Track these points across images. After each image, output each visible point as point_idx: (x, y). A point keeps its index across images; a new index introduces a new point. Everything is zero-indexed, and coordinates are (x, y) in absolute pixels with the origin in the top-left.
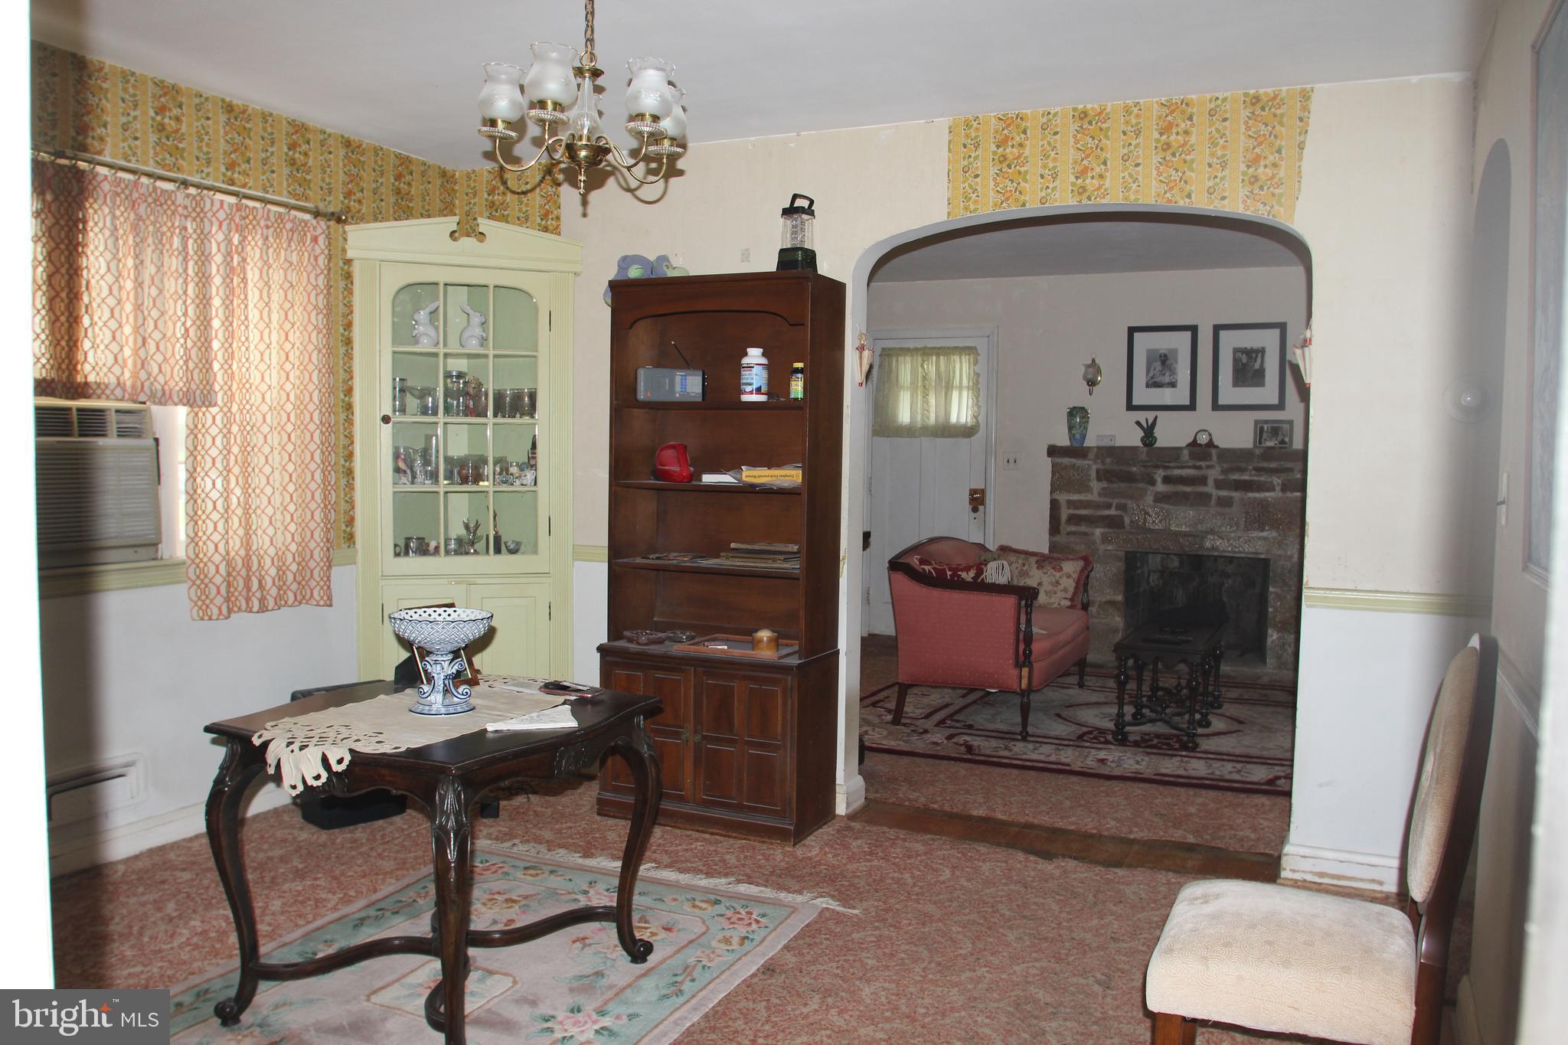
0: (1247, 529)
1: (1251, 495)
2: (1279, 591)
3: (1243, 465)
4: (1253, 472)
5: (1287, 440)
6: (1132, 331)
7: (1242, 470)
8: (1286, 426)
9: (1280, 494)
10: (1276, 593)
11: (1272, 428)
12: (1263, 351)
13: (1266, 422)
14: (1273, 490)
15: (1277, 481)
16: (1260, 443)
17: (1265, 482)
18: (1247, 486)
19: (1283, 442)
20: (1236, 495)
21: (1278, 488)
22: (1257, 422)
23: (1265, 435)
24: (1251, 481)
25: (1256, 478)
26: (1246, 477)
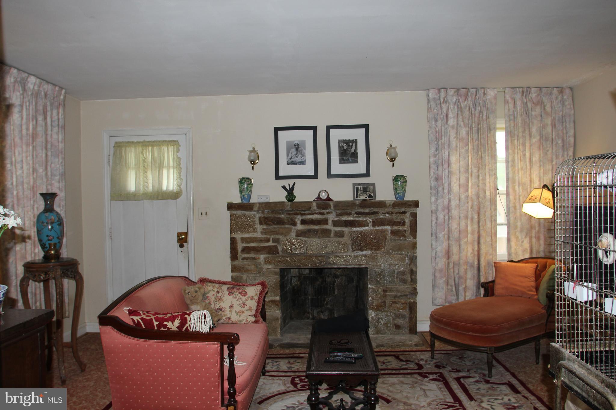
0: (353, 250)
1: (355, 229)
2: (374, 287)
3: (349, 211)
4: (355, 215)
5: (372, 195)
6: (277, 130)
7: (349, 214)
8: (371, 187)
9: (372, 228)
10: (372, 288)
11: (363, 187)
12: (355, 142)
13: (359, 184)
14: (368, 226)
15: (369, 220)
16: (357, 197)
17: (363, 221)
18: (351, 224)
19: (370, 196)
20: (346, 230)
21: (370, 224)
22: (354, 185)
23: (359, 192)
24: (355, 220)
25: (357, 219)
26: (351, 218)
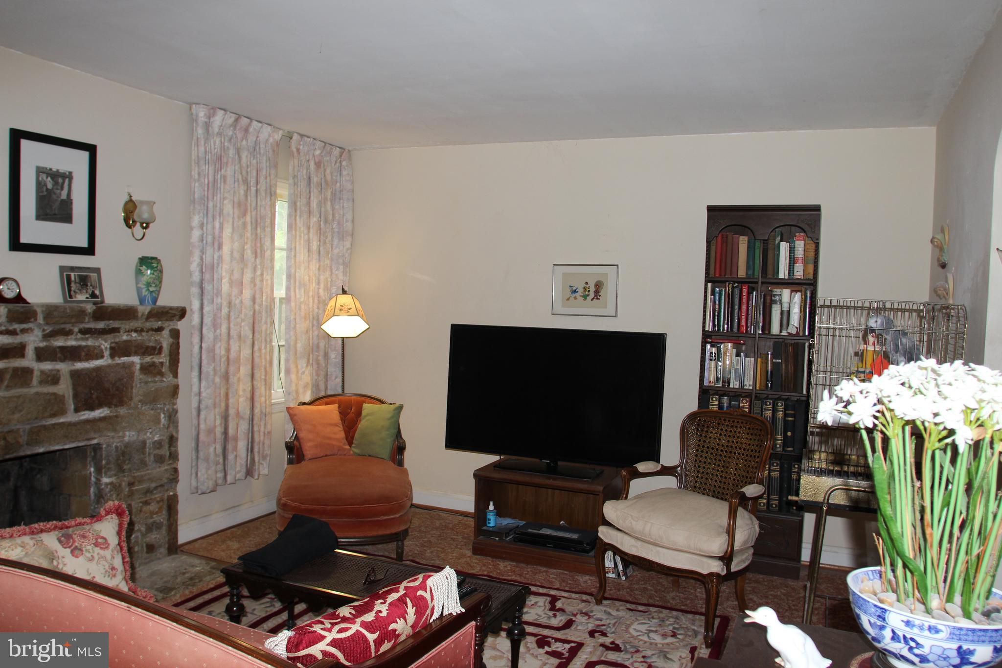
0: (77, 410)
1: (79, 365)
2: (113, 479)
3: (68, 327)
4: (79, 336)
5: (97, 292)
7: (67, 333)
8: (94, 275)
9: (110, 361)
10: (111, 483)
11: (80, 276)
12: (69, 176)
13: (73, 269)
14: (102, 357)
15: (105, 344)
16: (71, 297)
17: (95, 347)
18: (72, 354)
19: (93, 295)
20: (64, 367)
21: (107, 353)
22: (62, 269)
23: (74, 286)
24: (80, 347)
25: (84, 343)
26: (71, 343)
